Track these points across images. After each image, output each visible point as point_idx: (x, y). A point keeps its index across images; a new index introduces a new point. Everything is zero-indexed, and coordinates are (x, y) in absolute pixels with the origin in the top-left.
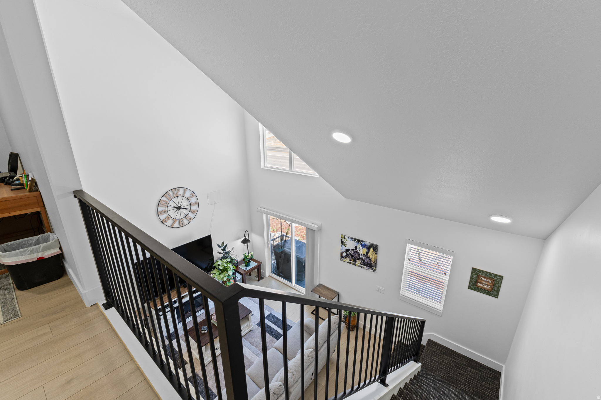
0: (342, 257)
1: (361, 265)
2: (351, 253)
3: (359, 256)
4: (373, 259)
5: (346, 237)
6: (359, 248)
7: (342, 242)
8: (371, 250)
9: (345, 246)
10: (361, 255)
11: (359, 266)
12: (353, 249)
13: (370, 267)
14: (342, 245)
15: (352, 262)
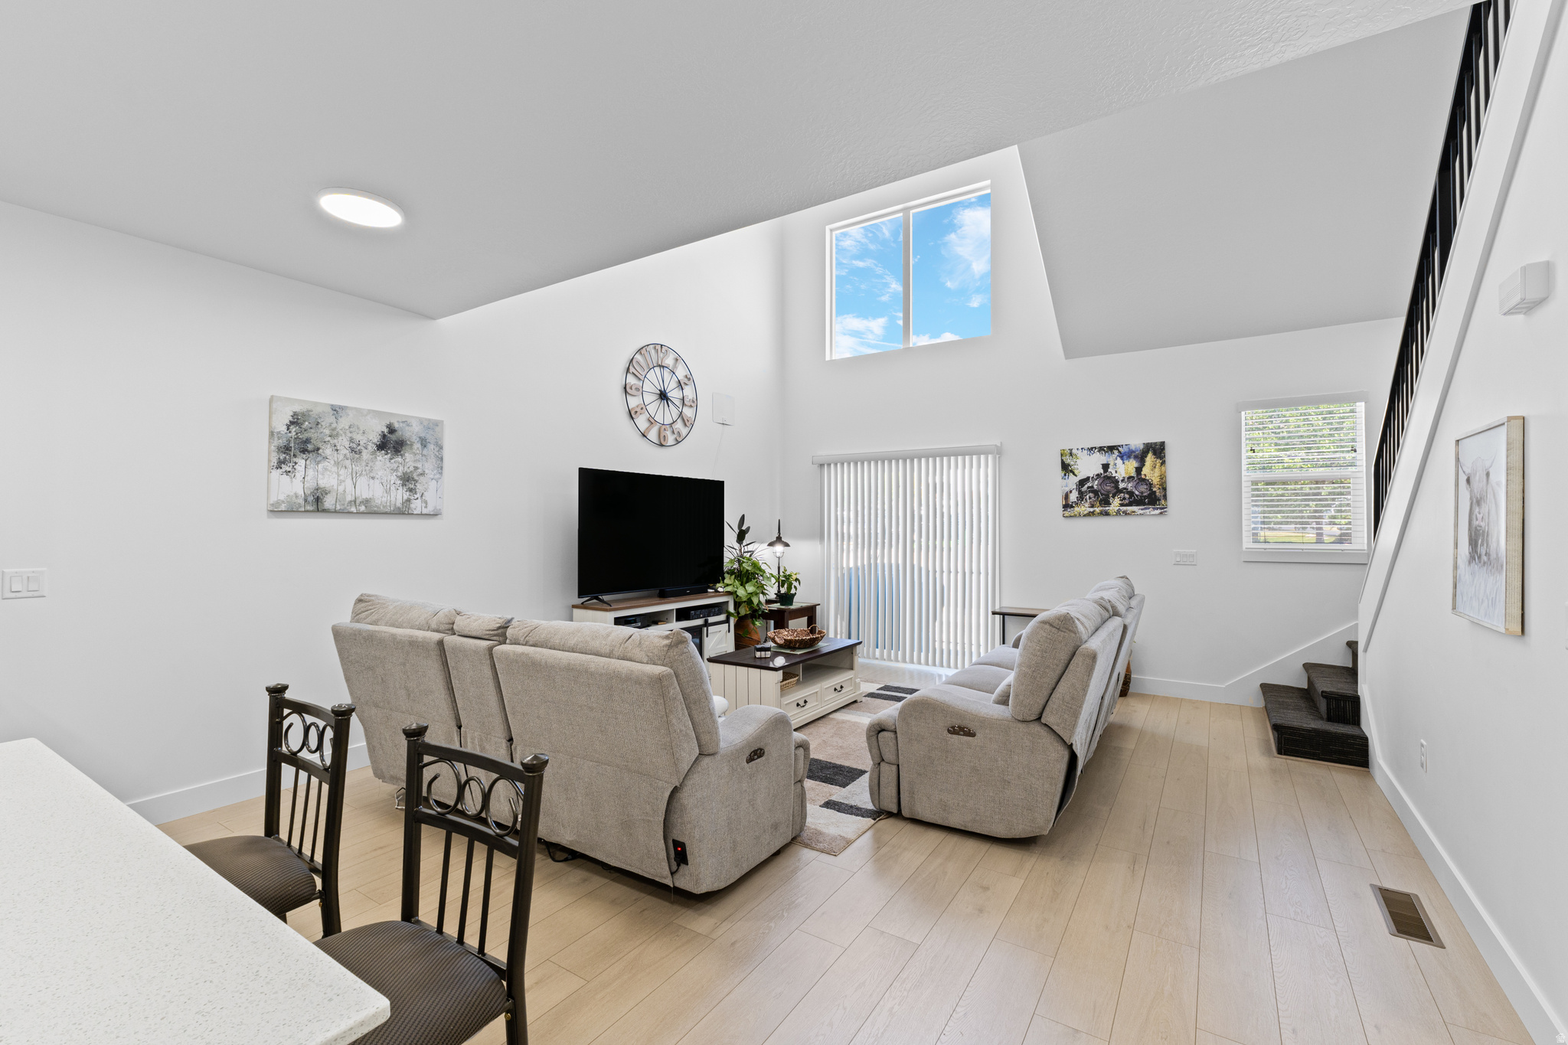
0: (1066, 506)
1: (1125, 508)
2: (1092, 487)
3: (1117, 487)
4: (1155, 480)
5: (1074, 451)
6: (1115, 464)
7: (1066, 468)
8: (1150, 458)
9: (1074, 474)
10: (1122, 481)
11: (1118, 513)
12: (1098, 475)
13: (1149, 504)
14: (1065, 475)
15: (1098, 510)
